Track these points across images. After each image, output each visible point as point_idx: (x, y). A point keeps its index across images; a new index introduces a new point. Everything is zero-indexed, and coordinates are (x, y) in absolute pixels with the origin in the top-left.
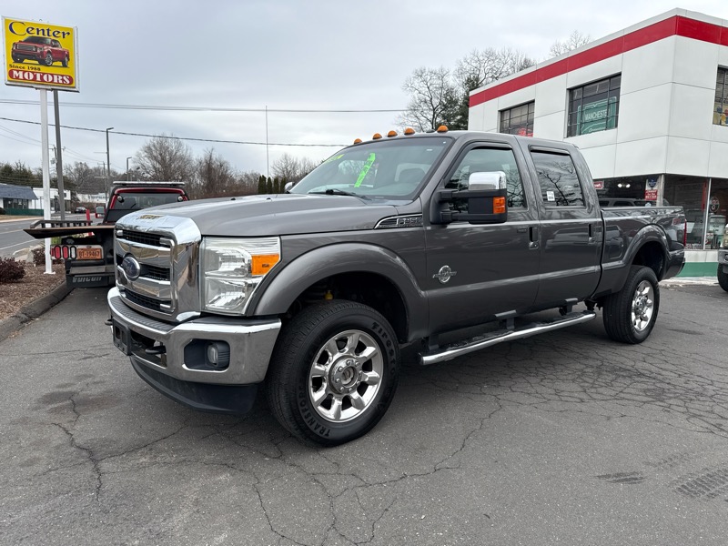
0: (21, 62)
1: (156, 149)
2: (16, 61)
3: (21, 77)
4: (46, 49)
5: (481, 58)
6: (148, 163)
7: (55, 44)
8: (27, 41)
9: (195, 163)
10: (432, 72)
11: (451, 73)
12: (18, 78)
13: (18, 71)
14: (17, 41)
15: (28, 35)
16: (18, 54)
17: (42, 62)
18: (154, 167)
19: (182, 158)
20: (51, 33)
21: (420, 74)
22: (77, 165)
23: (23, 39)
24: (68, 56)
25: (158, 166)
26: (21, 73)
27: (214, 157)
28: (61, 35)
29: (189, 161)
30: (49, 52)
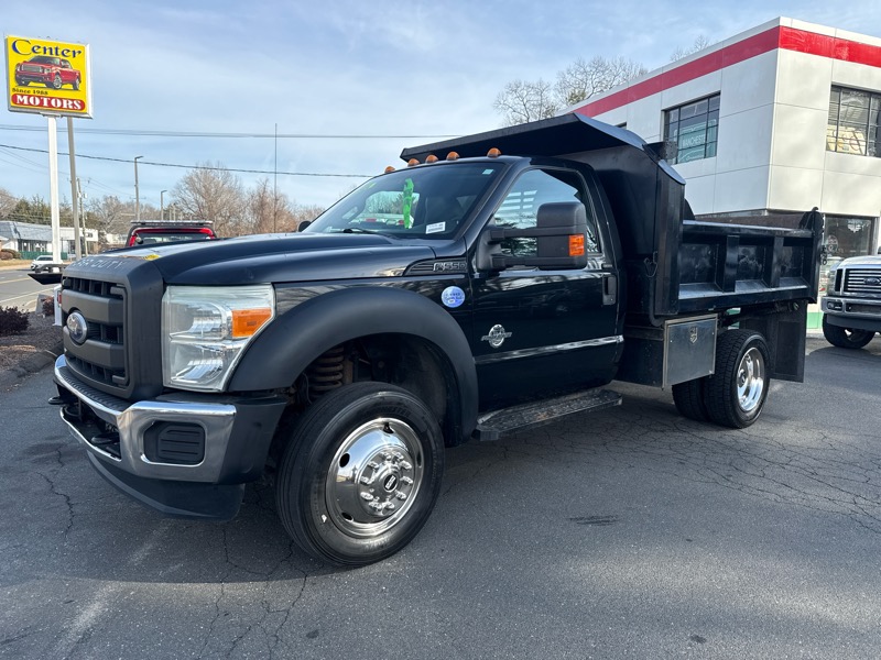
0: (26, 85)
1: (200, 180)
2: (20, 84)
3: (26, 102)
4: (55, 70)
5: (588, 69)
6: (190, 196)
7: (64, 63)
8: (32, 61)
9: (246, 197)
10: (529, 87)
11: (552, 86)
12: (22, 103)
13: (22, 96)
14: (21, 62)
15: (33, 55)
16: (23, 77)
17: (50, 85)
18: (197, 202)
19: (230, 191)
20: (59, 52)
21: (514, 89)
22: (106, 199)
23: (28, 59)
24: (79, 78)
25: (201, 200)
26: (25, 98)
27: (268, 189)
28: (71, 54)
29: (239, 194)
30: (57, 73)
